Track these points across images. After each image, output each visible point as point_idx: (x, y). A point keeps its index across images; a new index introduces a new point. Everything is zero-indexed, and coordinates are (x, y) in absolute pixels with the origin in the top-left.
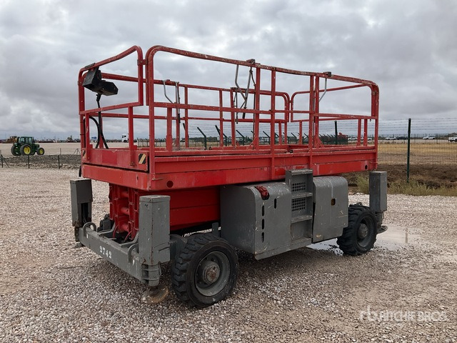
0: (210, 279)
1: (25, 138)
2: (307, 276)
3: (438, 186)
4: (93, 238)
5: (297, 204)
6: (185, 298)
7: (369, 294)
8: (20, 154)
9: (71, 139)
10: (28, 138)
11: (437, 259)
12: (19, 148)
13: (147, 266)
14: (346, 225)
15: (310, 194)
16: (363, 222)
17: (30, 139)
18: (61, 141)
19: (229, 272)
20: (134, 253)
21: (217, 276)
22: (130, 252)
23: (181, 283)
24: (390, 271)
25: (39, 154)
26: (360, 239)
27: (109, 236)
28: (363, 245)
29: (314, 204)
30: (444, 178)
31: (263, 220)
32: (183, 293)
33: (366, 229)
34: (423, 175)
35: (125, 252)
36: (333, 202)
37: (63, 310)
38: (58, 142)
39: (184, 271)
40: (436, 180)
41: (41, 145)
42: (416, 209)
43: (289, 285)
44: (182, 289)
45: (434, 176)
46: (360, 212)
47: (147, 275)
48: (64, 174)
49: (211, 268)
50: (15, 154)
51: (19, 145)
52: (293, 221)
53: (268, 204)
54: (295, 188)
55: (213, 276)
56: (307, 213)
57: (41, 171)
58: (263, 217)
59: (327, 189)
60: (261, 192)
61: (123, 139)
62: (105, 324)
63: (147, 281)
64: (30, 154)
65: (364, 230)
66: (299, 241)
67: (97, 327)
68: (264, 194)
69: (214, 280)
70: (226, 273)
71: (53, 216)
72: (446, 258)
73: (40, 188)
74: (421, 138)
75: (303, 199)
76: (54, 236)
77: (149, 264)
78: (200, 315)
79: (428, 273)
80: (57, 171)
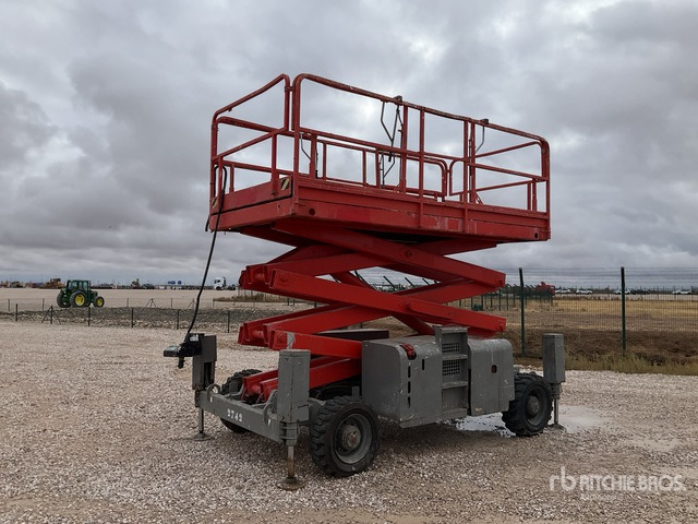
0: (350, 445)
1: (78, 282)
2: (461, 454)
3: (661, 361)
4: (219, 401)
5: (448, 366)
6: (323, 462)
7: (528, 472)
8: (69, 306)
9: (137, 283)
10: (83, 282)
11: (622, 442)
12: (69, 296)
13: (285, 424)
14: (512, 397)
15: (465, 356)
16: (533, 393)
17: (85, 284)
18: (123, 287)
19: (370, 439)
20: (269, 413)
21: (358, 441)
22: (265, 412)
23: (320, 445)
24: (561, 453)
25: (96, 305)
26: (531, 416)
27: (237, 398)
28: (534, 422)
29: (470, 371)
30: (676, 351)
31: (409, 383)
32: (321, 457)
33: (537, 403)
34: (646, 347)
35: (261, 412)
36: (494, 369)
37: (192, 476)
38: (119, 288)
39: (324, 432)
40: (664, 354)
41: (101, 293)
42: (621, 389)
43: (439, 462)
44: (321, 452)
45: (661, 348)
46: (529, 382)
47: (285, 435)
48: (141, 334)
49: (351, 432)
50: (64, 306)
51: (69, 291)
52: (445, 385)
53: (415, 365)
54: (446, 349)
55: (353, 441)
56: (463, 379)
57: (108, 330)
58: (409, 380)
59: (485, 354)
60: (407, 351)
61: (216, 286)
62: (239, 488)
63: (285, 440)
64: (84, 306)
65: (535, 404)
66: (452, 411)
67: (232, 490)
68: (410, 353)
69: (355, 446)
70: (368, 441)
71: (146, 386)
72: (633, 442)
73: (115, 352)
74: (670, 293)
75: (458, 361)
76: (156, 407)
77: (288, 421)
78: (339, 484)
79: (606, 456)
80: (130, 331)
